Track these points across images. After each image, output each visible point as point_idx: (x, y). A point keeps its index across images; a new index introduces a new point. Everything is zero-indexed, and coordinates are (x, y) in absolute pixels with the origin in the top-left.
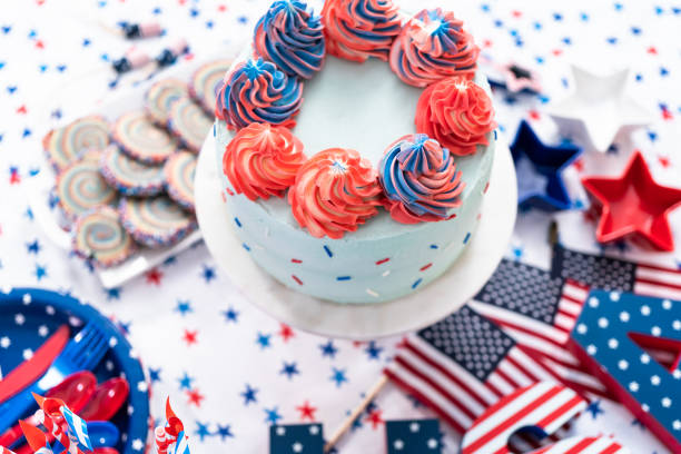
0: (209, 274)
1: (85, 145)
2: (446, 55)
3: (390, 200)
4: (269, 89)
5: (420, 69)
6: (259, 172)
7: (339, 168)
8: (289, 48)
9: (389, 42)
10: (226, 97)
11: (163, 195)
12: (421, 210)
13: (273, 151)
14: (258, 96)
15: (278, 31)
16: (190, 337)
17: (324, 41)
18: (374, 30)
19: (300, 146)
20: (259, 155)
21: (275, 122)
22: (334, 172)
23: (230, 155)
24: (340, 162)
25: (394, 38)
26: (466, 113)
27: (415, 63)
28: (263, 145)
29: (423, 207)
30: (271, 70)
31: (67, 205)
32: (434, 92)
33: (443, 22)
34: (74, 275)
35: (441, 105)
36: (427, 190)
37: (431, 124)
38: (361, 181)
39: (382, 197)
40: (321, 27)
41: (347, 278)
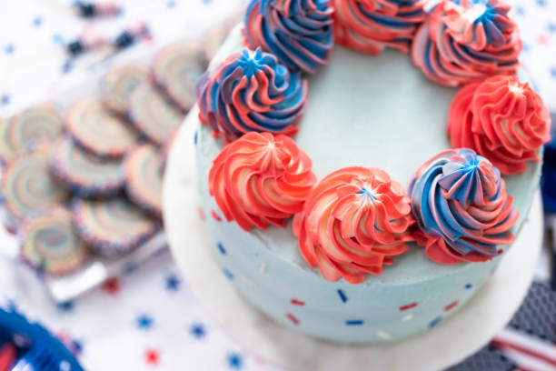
0: (173, 283)
1: (36, 135)
2: (491, 48)
3: (426, 234)
4: (270, 89)
5: (454, 64)
6: (258, 197)
7: (369, 198)
8: (292, 35)
9: (411, 29)
10: (213, 97)
11: (121, 196)
12: (466, 248)
13: (277, 169)
14: (256, 99)
15: (280, 15)
16: (152, 357)
17: (332, 28)
18: (399, 15)
19: (308, 163)
20: (258, 176)
21: (276, 130)
22: (362, 202)
23: (219, 170)
24: (368, 187)
25: (418, 25)
26: (521, 123)
27: (447, 56)
28: (265, 163)
29: (470, 245)
30: (272, 64)
31: (14, 205)
32: (477, 95)
33: (488, 5)
34: (20, 283)
35: (488, 112)
36: (479, 225)
37: (470, 135)
38: (396, 213)
39: (415, 230)
40: (330, 11)
41: (359, 323)
